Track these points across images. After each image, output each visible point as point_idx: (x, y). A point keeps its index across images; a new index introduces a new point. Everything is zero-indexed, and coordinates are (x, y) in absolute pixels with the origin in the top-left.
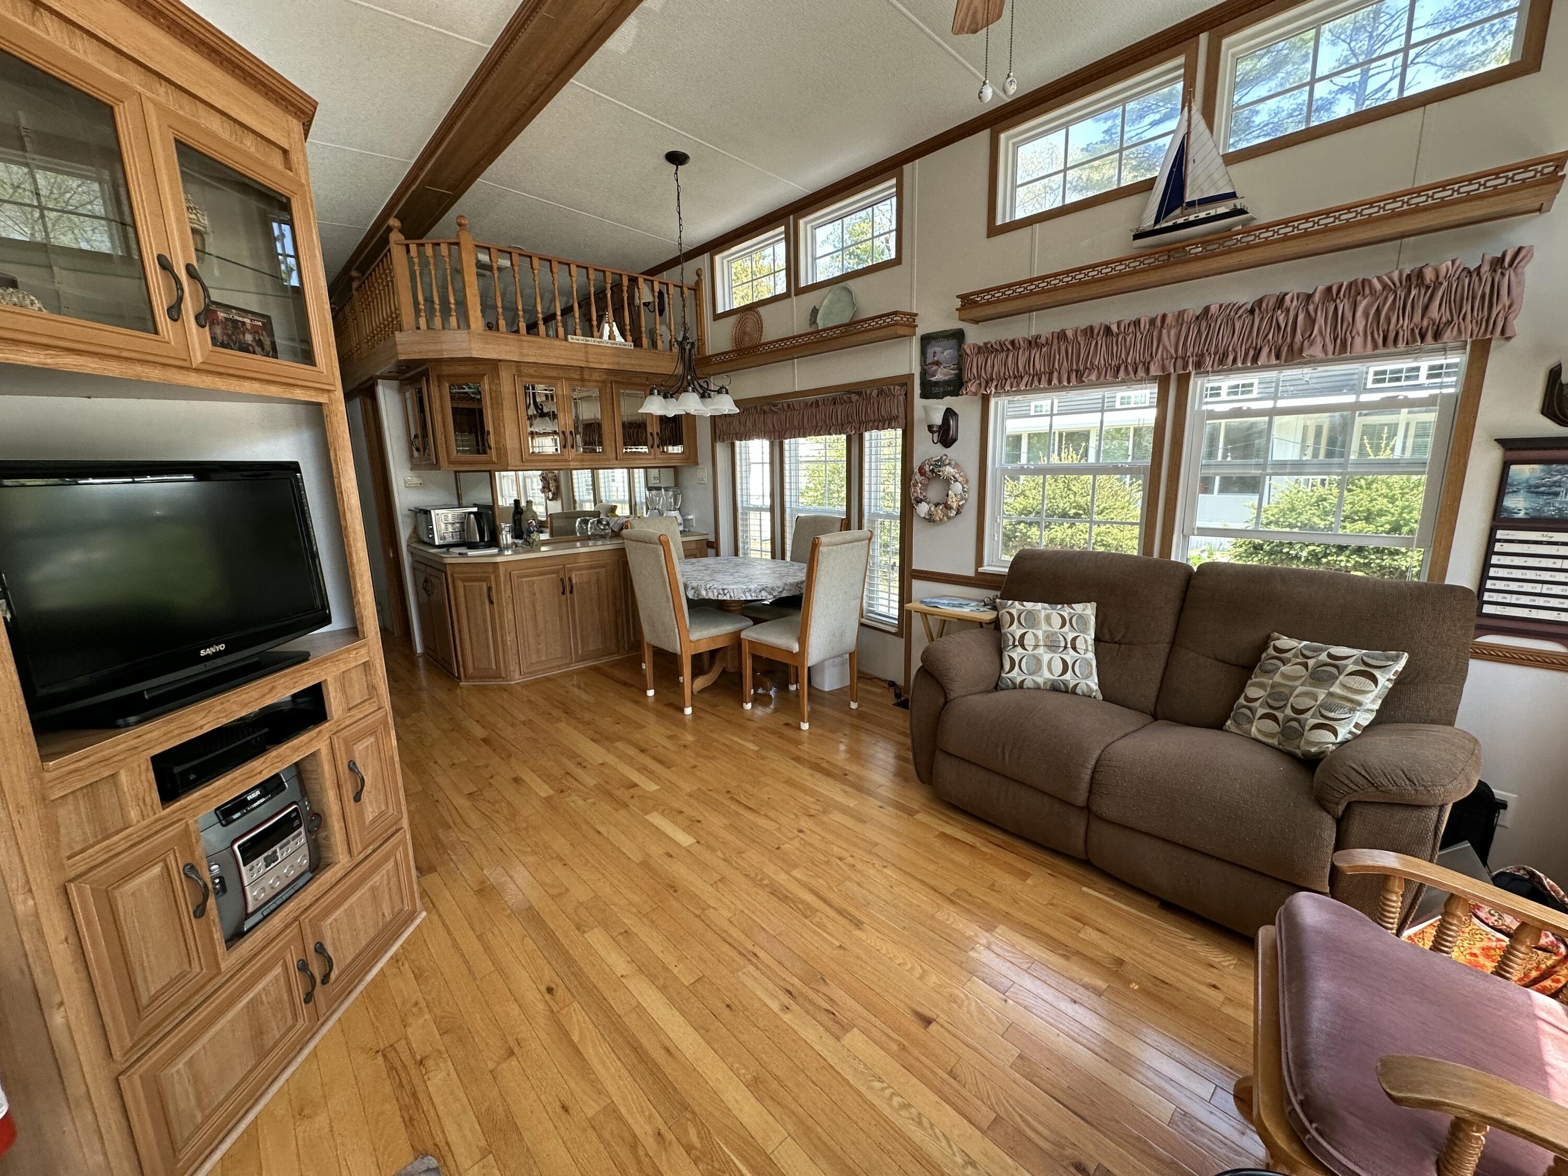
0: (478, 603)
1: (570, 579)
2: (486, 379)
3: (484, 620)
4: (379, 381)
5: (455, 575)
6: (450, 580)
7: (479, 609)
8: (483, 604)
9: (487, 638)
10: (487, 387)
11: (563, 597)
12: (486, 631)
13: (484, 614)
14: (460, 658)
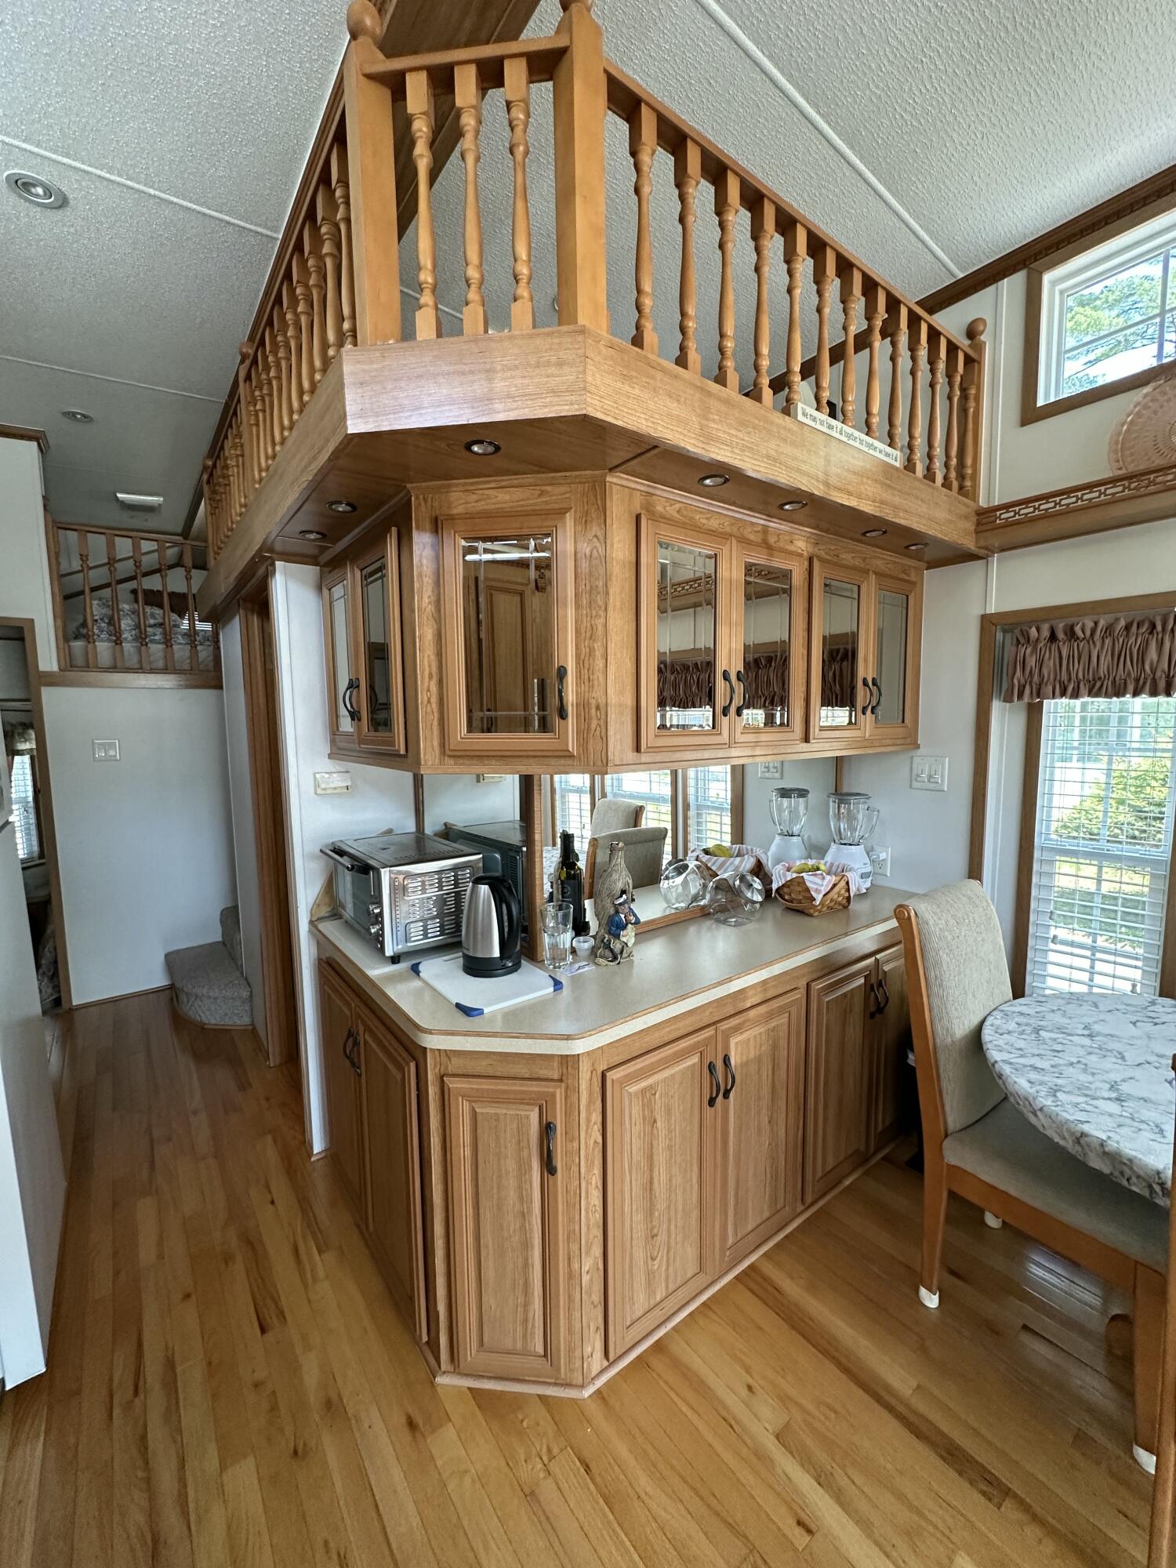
0: (510, 1165)
1: (726, 1060)
2: (569, 519)
3: (524, 1215)
4: (279, 565)
5: (453, 1084)
6: (432, 1091)
7: (511, 1183)
8: (523, 1169)
9: (526, 1265)
10: (570, 547)
11: (708, 1110)
12: (526, 1246)
13: (523, 1198)
14: (441, 1308)
